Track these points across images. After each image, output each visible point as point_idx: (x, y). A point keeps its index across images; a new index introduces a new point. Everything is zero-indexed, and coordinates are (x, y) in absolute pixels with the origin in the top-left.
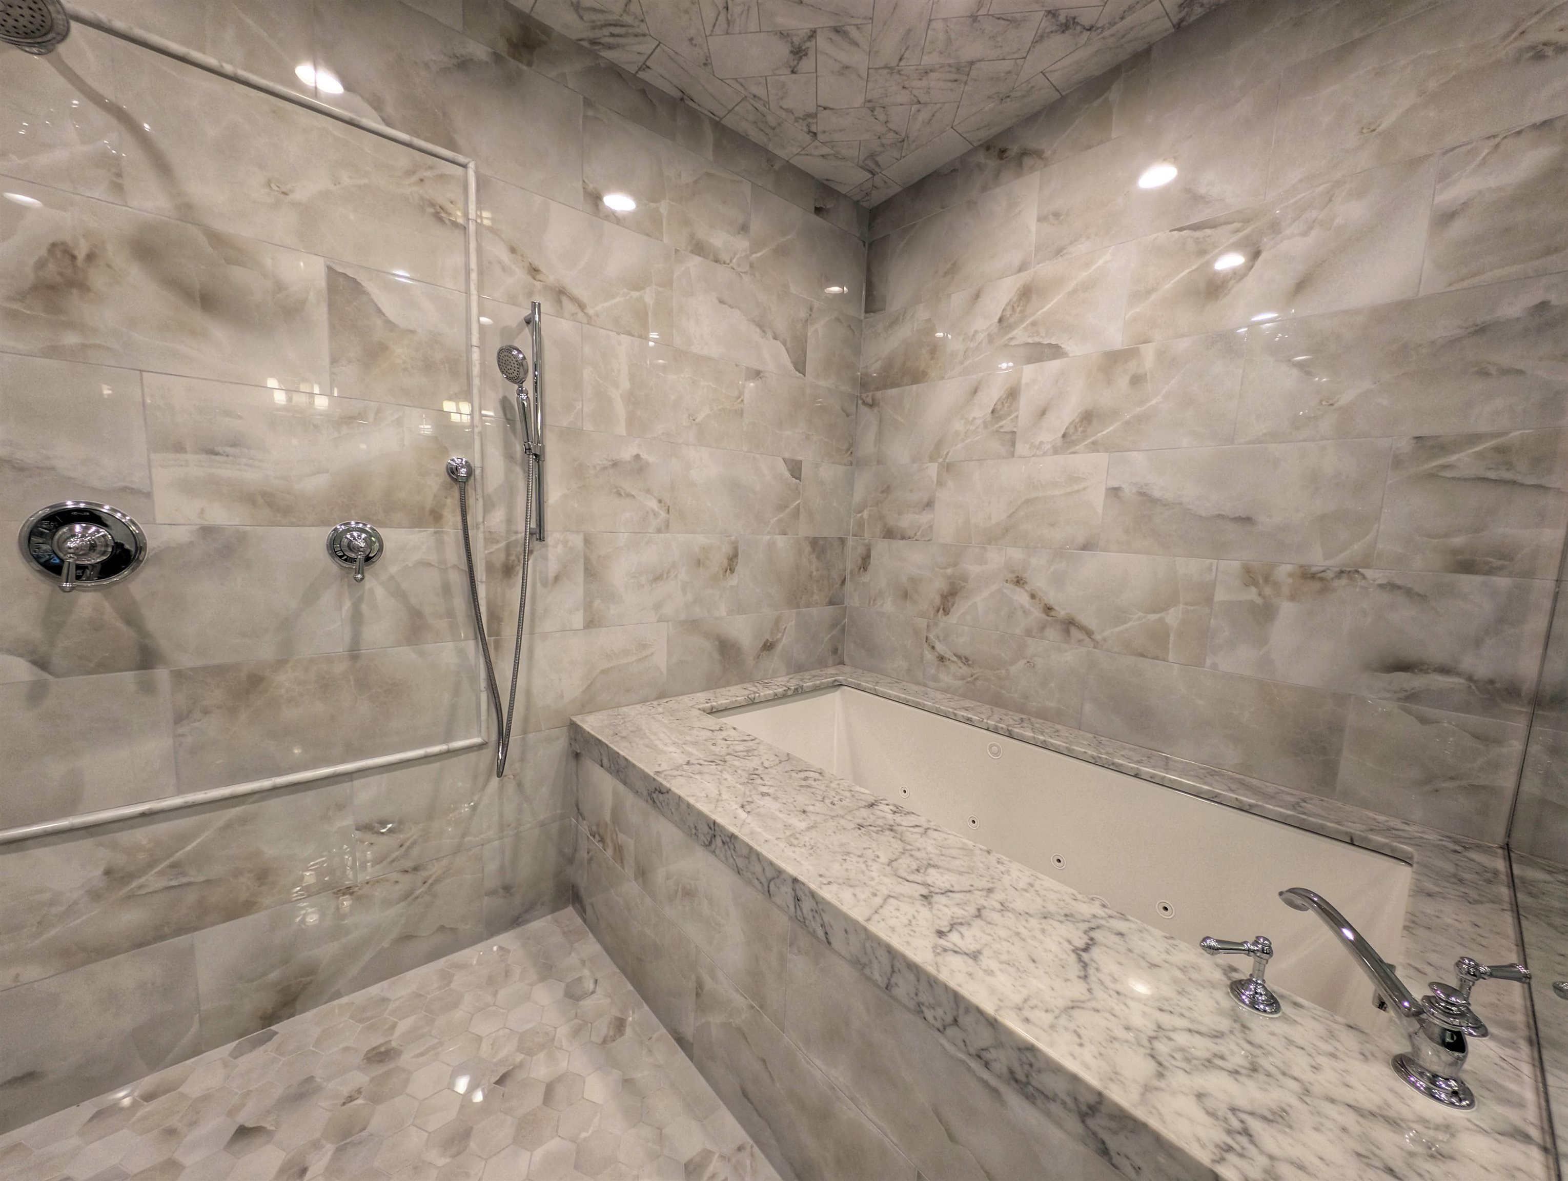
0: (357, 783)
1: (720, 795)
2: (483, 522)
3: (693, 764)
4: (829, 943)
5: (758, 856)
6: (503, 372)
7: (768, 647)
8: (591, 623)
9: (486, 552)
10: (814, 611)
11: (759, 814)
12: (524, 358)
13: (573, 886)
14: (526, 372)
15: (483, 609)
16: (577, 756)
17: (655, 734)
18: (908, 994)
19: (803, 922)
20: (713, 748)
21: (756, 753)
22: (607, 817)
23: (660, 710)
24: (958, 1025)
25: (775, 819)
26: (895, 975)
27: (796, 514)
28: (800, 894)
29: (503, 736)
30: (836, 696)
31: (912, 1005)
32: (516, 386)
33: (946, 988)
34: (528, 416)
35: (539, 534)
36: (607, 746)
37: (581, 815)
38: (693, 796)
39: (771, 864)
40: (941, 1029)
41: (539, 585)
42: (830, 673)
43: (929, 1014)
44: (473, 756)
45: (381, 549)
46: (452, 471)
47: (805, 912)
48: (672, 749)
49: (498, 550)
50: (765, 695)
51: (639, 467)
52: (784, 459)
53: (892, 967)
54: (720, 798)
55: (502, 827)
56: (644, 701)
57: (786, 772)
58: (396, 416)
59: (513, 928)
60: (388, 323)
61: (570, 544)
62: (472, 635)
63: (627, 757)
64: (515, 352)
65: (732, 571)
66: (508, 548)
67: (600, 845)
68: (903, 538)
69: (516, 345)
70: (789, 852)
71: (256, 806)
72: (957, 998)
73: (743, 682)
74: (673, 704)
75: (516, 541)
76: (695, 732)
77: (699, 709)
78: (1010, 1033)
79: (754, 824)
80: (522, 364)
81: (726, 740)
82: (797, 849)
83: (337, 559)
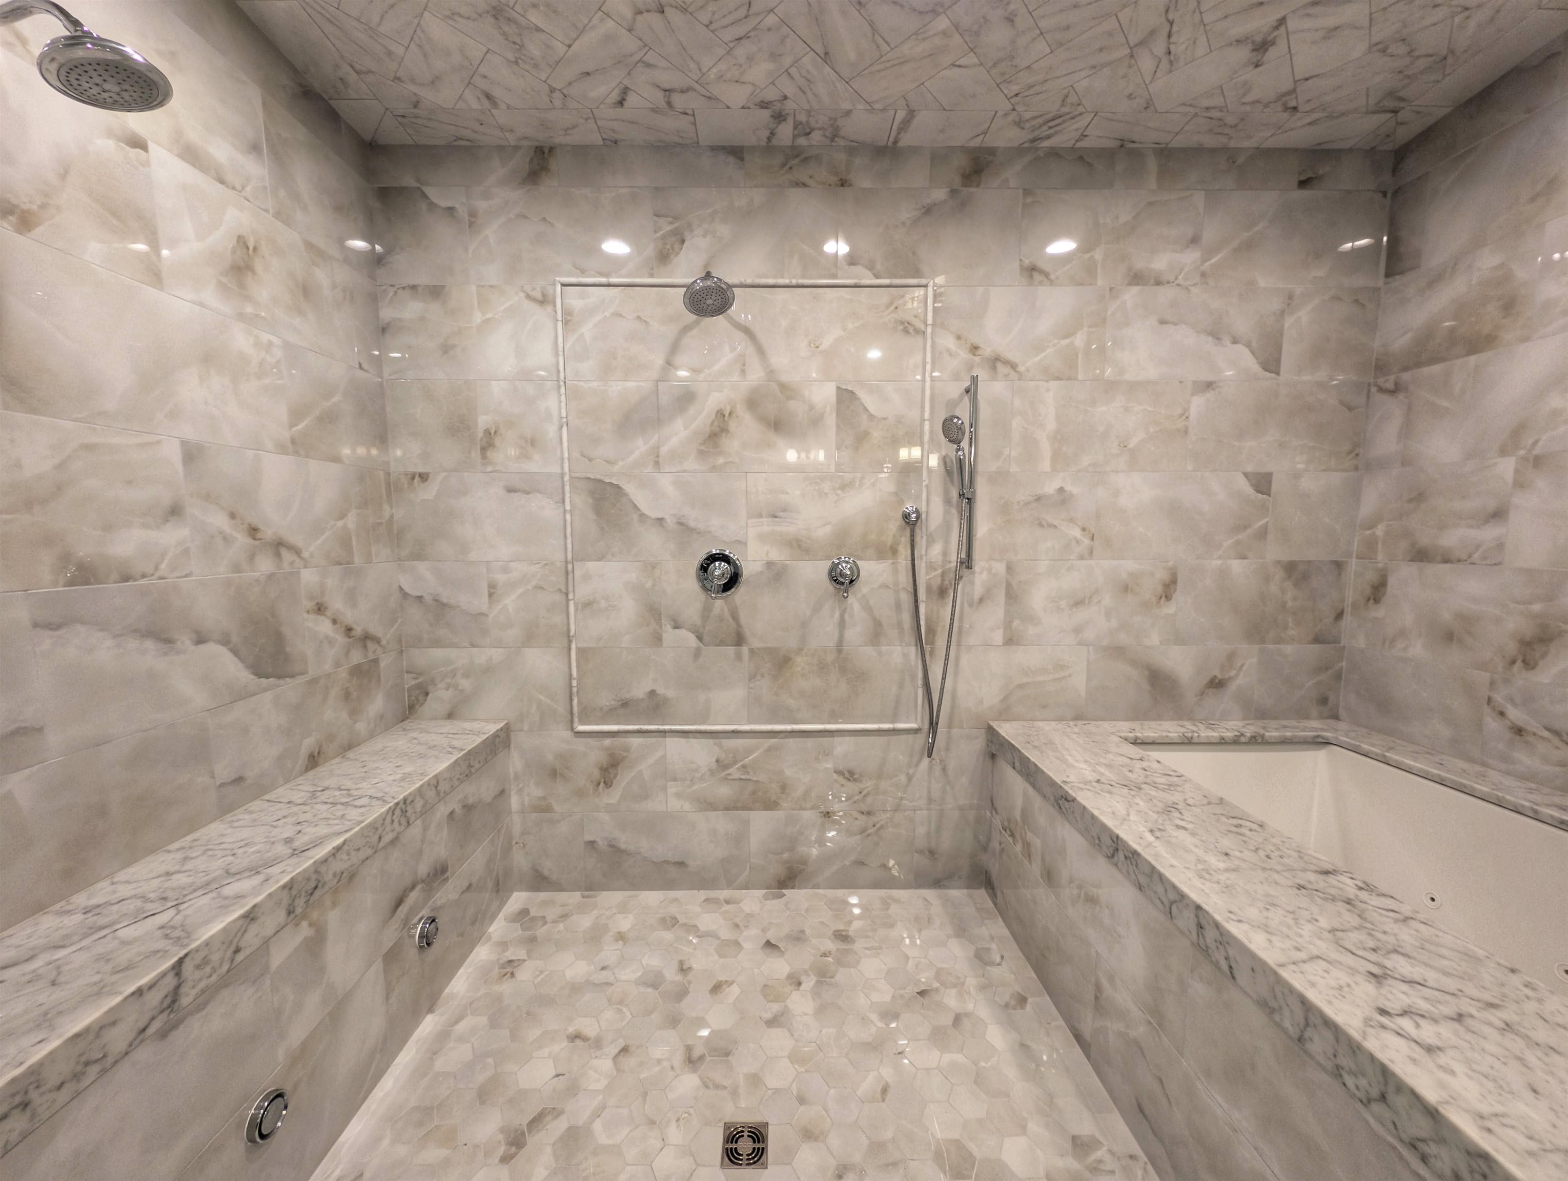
0: (837, 739)
1: (1128, 815)
2: (926, 555)
3: (1103, 783)
4: (1234, 978)
5: (1161, 877)
6: (946, 437)
7: (1217, 684)
8: (1011, 641)
9: (927, 577)
10: (1288, 649)
11: (1169, 842)
12: (962, 423)
13: (986, 872)
14: (964, 434)
15: (923, 623)
16: (993, 756)
17: (1067, 750)
18: (1324, 1052)
19: (1205, 951)
20: (1129, 774)
21: (1179, 789)
22: (1017, 815)
23: (1076, 730)
24: (1386, 1103)
25: (1188, 851)
26: (1309, 1029)
27: (1262, 534)
28: (1203, 922)
29: (933, 725)
30: (1321, 756)
31: (1329, 1065)
32: (956, 446)
33: (1372, 1058)
34: (963, 468)
35: (967, 563)
36: (1019, 751)
37: (995, 810)
38: (1098, 809)
39: (1174, 887)
40: (1365, 1101)
41: (966, 606)
42: (1314, 726)
43: (1350, 1081)
44: (910, 737)
45: (858, 576)
46: (906, 516)
47: (1208, 940)
48: (1082, 765)
49: (935, 576)
50: (1207, 736)
51: (1063, 498)
52: (1246, 475)
53: (1306, 1019)
54: (1127, 818)
55: (930, 800)
56: (1060, 719)
57: (1214, 814)
58: (872, 481)
59: (935, 888)
60: (871, 417)
61: (994, 571)
62: (913, 642)
63: (1037, 763)
64: (955, 420)
65: (1168, 598)
66: (943, 574)
67: (1010, 839)
68: (1446, 561)
69: (957, 414)
70: (1197, 882)
71: (782, 740)
72: (1385, 1071)
73: (1180, 719)
74: (1091, 727)
75: (950, 569)
76: (1110, 756)
77: (1120, 737)
78: (1455, 1130)
79: (1160, 848)
80: (960, 429)
81: (1145, 770)
82: (1208, 884)
83: (833, 582)
